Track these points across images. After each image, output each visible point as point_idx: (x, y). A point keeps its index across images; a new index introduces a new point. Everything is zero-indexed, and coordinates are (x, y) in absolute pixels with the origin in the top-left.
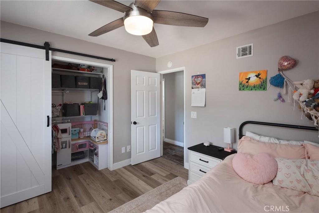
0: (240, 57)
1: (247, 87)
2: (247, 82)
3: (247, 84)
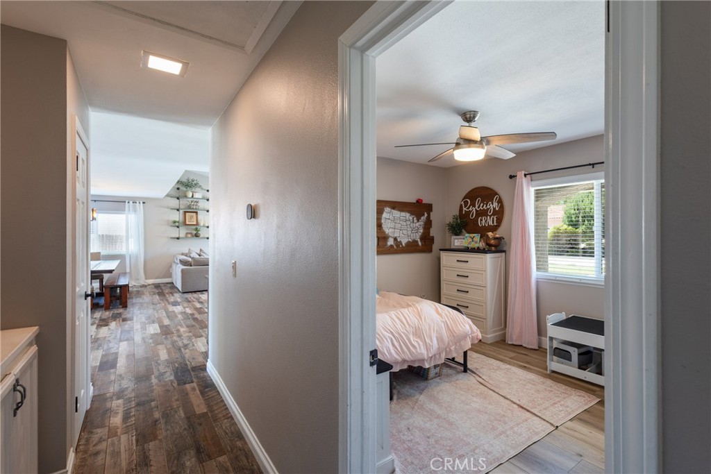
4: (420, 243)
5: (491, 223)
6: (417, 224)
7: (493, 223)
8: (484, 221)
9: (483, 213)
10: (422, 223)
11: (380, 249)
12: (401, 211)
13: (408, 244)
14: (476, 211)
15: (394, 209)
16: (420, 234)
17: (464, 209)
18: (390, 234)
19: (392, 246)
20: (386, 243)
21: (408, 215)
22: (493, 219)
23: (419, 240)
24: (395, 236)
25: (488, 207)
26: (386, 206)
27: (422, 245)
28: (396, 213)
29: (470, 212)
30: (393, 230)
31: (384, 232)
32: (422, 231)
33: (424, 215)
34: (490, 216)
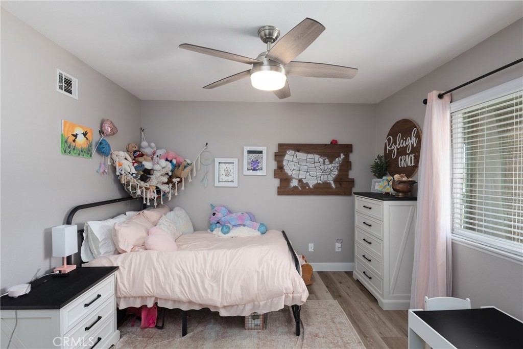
0: (60, 91)
1: (74, 149)
2: (74, 141)
3: (73, 144)
4: (333, 186)
5: (409, 164)
6: (330, 166)
7: (411, 163)
8: (403, 161)
9: (402, 152)
10: (337, 165)
11: (281, 190)
12: (308, 152)
13: (317, 186)
14: (398, 149)
15: (298, 151)
16: (334, 176)
17: (388, 148)
18: (294, 176)
19: (295, 187)
20: (289, 184)
21: (317, 157)
22: (411, 157)
23: (332, 182)
24: (300, 177)
25: (407, 144)
26: (289, 149)
27: (336, 187)
28: (302, 156)
29: (392, 150)
30: (298, 172)
31: (286, 174)
32: (336, 173)
33: (339, 156)
34: (409, 154)
